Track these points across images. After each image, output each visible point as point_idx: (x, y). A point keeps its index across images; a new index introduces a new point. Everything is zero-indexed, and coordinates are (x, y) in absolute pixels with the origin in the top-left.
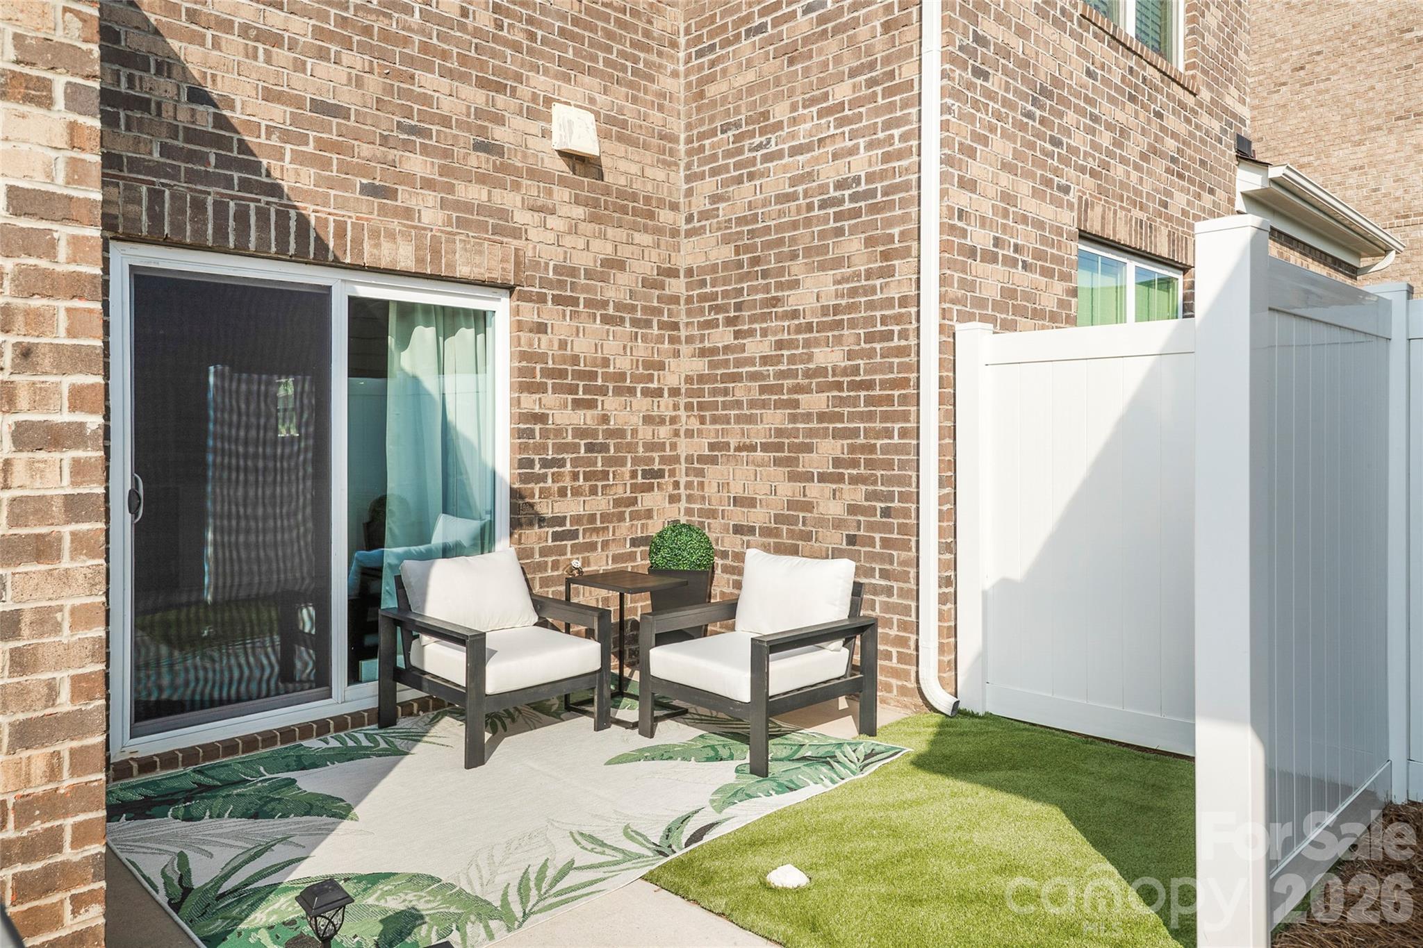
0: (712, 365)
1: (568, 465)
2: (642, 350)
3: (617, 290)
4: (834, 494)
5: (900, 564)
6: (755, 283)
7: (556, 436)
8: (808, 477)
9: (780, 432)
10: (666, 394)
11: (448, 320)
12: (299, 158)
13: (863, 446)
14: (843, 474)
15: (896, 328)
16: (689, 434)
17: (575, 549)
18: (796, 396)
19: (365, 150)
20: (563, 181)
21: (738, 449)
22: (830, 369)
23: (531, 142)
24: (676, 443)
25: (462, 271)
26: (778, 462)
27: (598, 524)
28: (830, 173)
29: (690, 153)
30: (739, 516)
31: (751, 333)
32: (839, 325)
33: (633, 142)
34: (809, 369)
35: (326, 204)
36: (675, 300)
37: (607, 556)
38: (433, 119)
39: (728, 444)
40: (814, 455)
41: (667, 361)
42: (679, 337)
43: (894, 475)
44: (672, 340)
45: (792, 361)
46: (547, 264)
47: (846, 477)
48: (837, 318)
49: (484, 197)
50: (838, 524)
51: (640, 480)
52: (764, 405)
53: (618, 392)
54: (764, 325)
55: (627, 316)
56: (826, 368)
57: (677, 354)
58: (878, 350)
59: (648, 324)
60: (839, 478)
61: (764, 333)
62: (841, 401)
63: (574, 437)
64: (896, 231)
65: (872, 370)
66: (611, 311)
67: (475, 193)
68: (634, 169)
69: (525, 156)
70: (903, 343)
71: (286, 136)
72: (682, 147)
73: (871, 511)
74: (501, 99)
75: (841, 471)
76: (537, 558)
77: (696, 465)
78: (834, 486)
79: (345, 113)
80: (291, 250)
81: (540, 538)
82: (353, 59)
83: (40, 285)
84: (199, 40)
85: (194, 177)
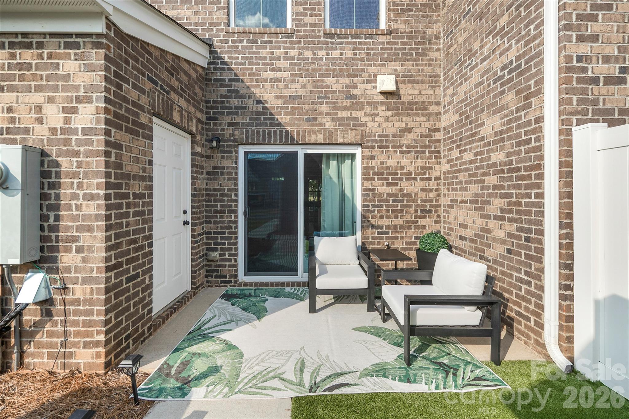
0: (452, 166)
1: (384, 207)
2: (420, 163)
3: (407, 140)
4: (501, 227)
5: (535, 270)
6: (467, 128)
7: (379, 196)
8: (488, 217)
9: (477, 195)
10: (433, 179)
11: (341, 158)
12: (286, 114)
13: (515, 202)
14: (505, 217)
15: (533, 137)
16: (444, 195)
17: (387, 238)
18: (483, 178)
19: (307, 107)
20: (382, 103)
21: (461, 202)
22: (498, 163)
23: (368, 92)
24: (438, 200)
25: (341, 141)
26: (476, 209)
27: (399, 229)
28: (497, 64)
29: (444, 80)
30: (461, 232)
31: (465, 150)
32: (502, 140)
33: (417, 82)
34: (489, 164)
35: (294, 126)
36: (439, 141)
37: (403, 242)
38: (330, 92)
39: (457, 200)
40: (491, 206)
41: (433, 166)
42: (440, 156)
43: (532, 219)
44: (436, 158)
45: (482, 160)
46: (375, 135)
47: (506, 218)
48: (502, 137)
49: (349, 114)
50: (503, 242)
51: (419, 213)
52: (470, 182)
53: (407, 179)
54: (470, 146)
55: (412, 150)
56: (497, 163)
57: (439, 163)
58: (523, 150)
59: (424, 152)
60: (503, 219)
61: (471, 149)
62: (504, 179)
63: (387, 197)
64: (532, 82)
65: (519, 161)
66: (404, 149)
67: (346, 114)
68: (416, 92)
69: (365, 97)
70: (537, 144)
71: (282, 108)
72: (442, 78)
73: (519, 238)
74: (356, 80)
75: (504, 215)
76: (371, 240)
77: (446, 209)
78: (501, 222)
79: (300, 97)
80: (284, 141)
81: (372, 233)
82: (303, 80)
83: (89, 154)
84: (259, 87)
85: (257, 125)
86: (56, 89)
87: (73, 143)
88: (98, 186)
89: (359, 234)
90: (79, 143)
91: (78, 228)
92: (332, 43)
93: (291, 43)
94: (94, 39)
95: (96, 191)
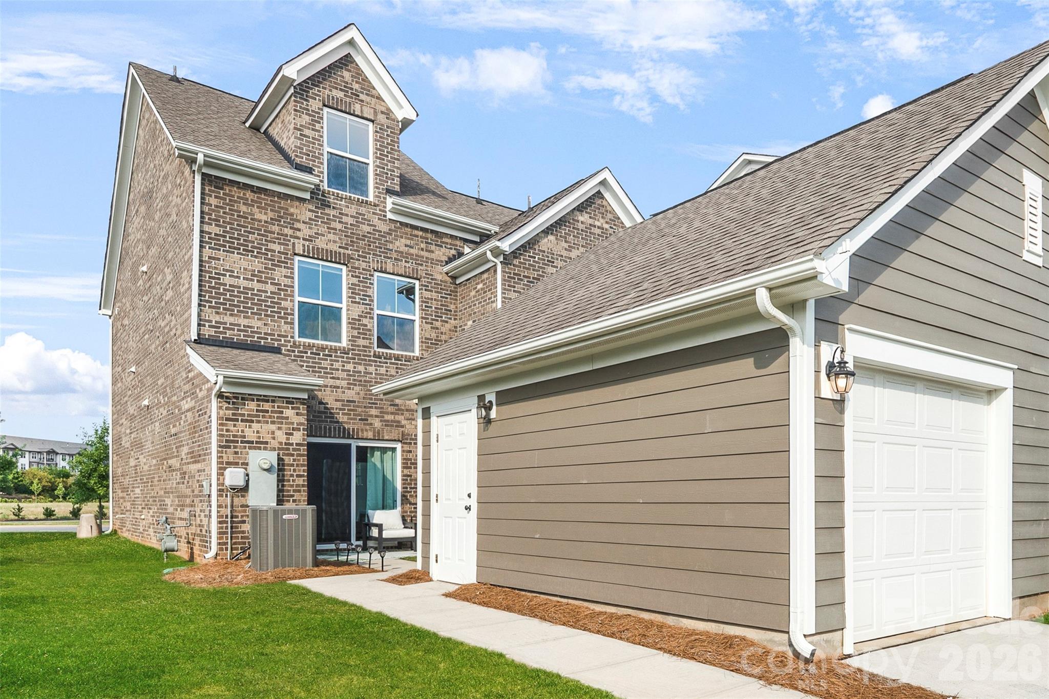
11: (384, 450)
12: (343, 414)
19: (360, 410)
23: (407, 402)
25: (386, 437)
35: (350, 424)
38: (378, 400)
49: (393, 418)
67: (390, 417)
69: (405, 406)
71: (340, 409)
76: (409, 513)
79: (354, 402)
80: (342, 436)
81: (409, 508)
82: (357, 388)
83: (299, 455)
84: (321, 390)
85: (319, 421)
86: (282, 423)
87: (291, 450)
88: (304, 471)
89: (399, 508)
90: (294, 450)
91: (294, 491)
92: (380, 362)
93: (347, 358)
94: (302, 401)
95: (302, 473)
